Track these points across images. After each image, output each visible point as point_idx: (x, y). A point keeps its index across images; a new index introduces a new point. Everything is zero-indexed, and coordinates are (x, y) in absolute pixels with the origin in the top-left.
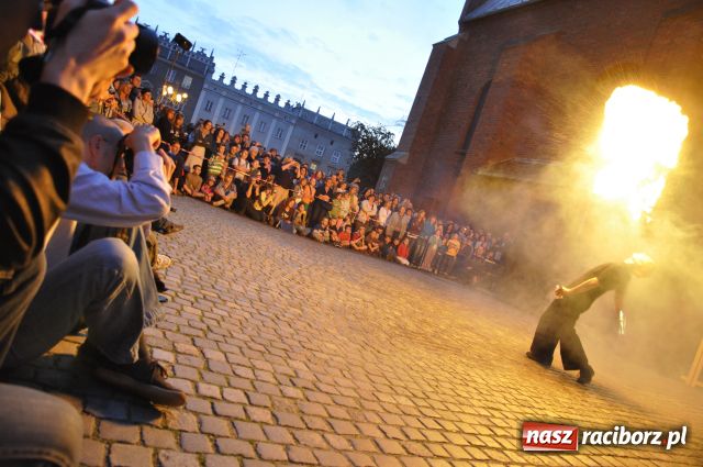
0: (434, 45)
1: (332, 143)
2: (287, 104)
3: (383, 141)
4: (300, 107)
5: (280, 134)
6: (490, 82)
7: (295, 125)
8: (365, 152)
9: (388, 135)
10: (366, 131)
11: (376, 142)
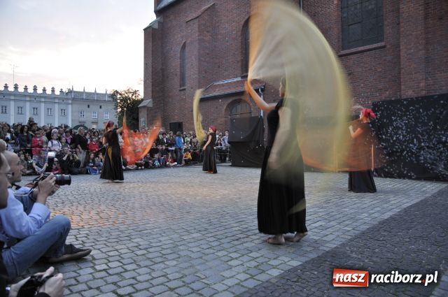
0: (145, 30)
1: (101, 107)
2: (61, 92)
3: (134, 97)
4: (70, 92)
5: (63, 112)
6: (185, 43)
7: (72, 104)
8: (125, 107)
9: (135, 92)
10: (120, 94)
11: (129, 99)
